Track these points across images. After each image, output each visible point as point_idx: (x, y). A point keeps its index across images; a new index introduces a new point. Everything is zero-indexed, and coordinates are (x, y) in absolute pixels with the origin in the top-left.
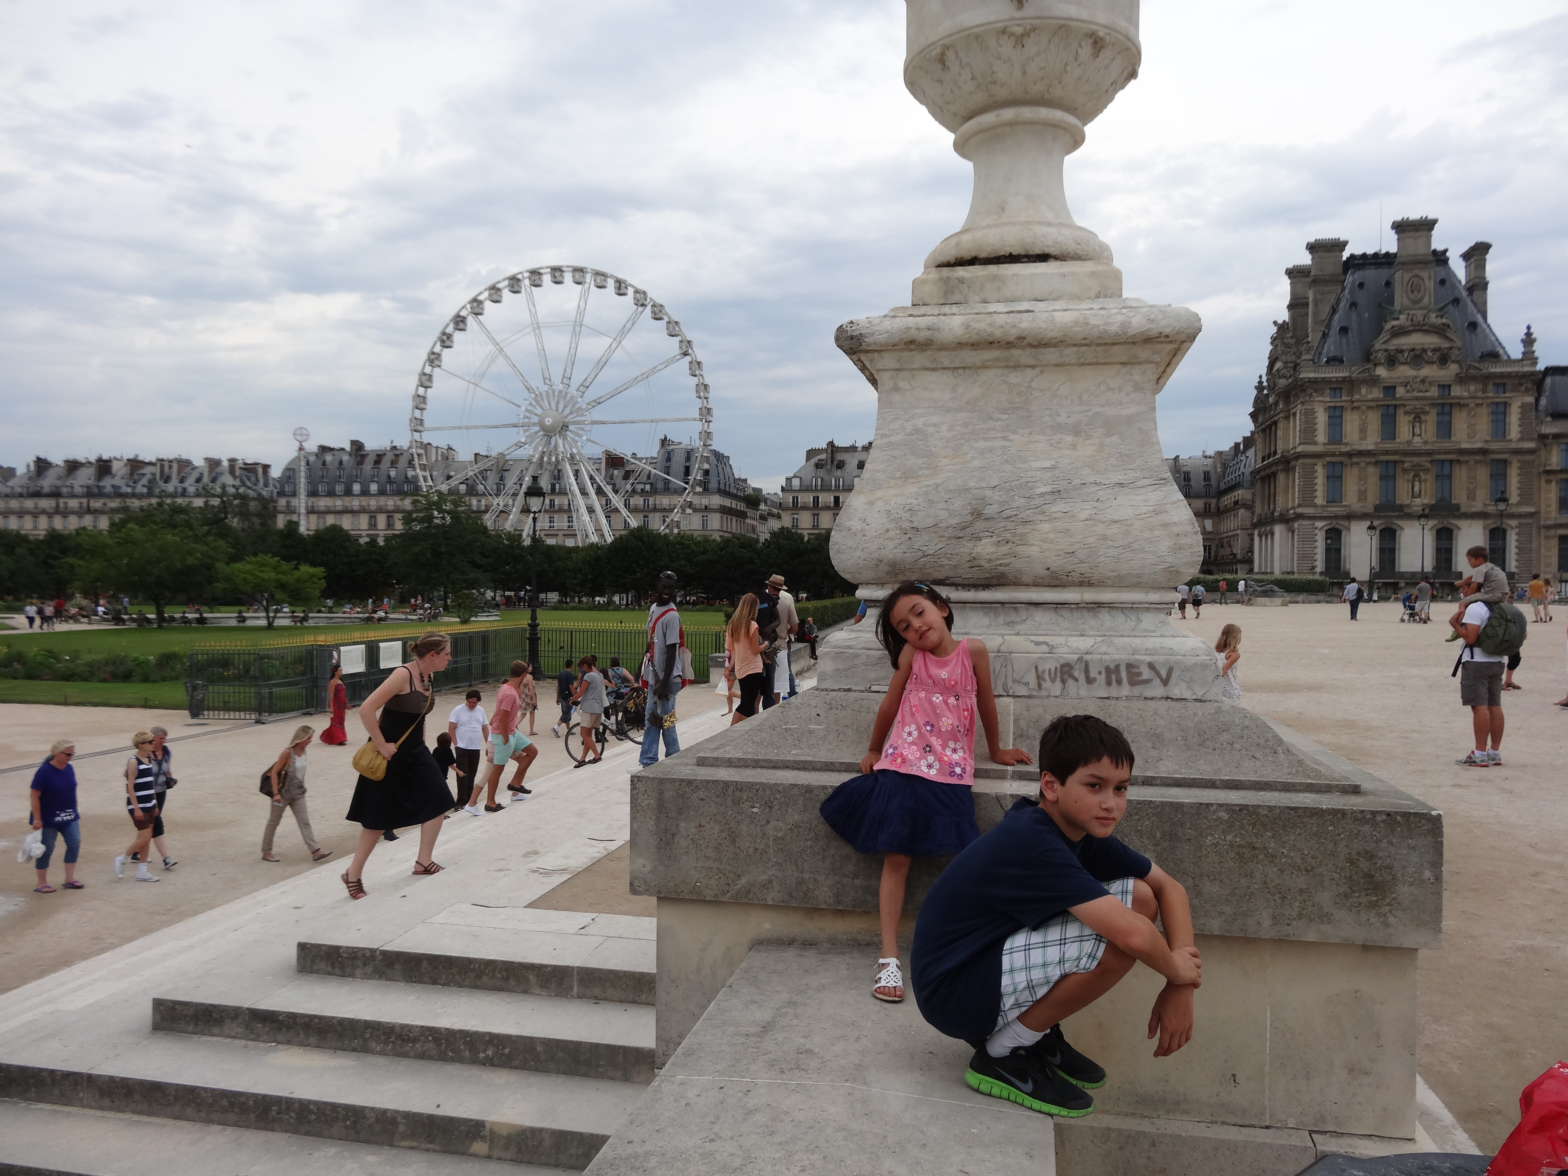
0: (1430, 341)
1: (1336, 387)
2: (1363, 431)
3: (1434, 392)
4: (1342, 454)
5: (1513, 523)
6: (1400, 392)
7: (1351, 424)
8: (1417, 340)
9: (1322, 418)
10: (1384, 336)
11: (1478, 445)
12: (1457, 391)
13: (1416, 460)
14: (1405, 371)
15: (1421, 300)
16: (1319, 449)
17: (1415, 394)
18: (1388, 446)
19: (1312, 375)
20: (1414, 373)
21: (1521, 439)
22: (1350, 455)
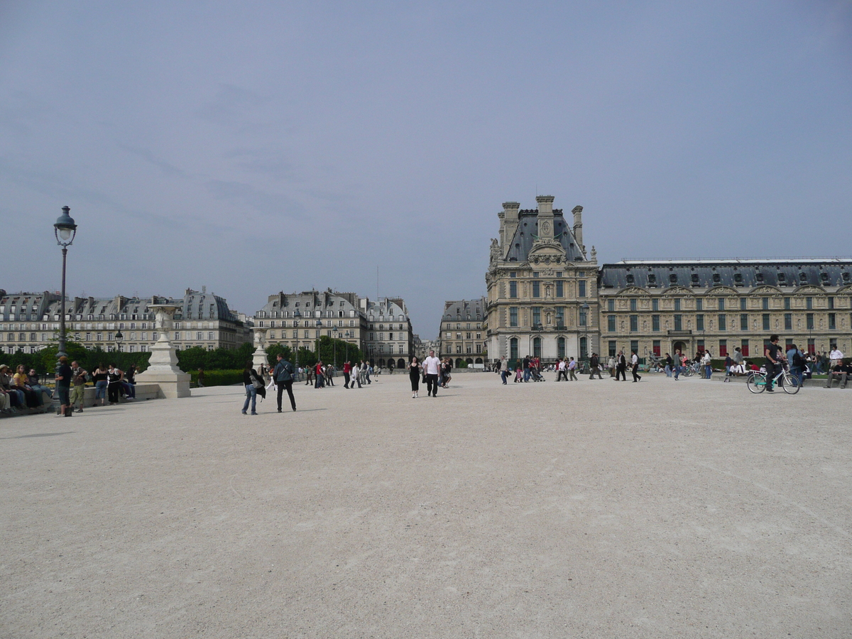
0: (552, 252)
1: (513, 272)
2: (525, 293)
3: (555, 276)
4: (517, 304)
5: (589, 335)
6: (541, 275)
7: (520, 289)
8: (547, 251)
9: (508, 286)
10: (533, 249)
11: (574, 300)
12: (565, 275)
13: (548, 306)
14: (542, 265)
15: (548, 233)
16: (507, 301)
17: (547, 276)
18: (536, 300)
19: (502, 266)
20: (547, 266)
21: (591, 298)
22: (520, 304)
